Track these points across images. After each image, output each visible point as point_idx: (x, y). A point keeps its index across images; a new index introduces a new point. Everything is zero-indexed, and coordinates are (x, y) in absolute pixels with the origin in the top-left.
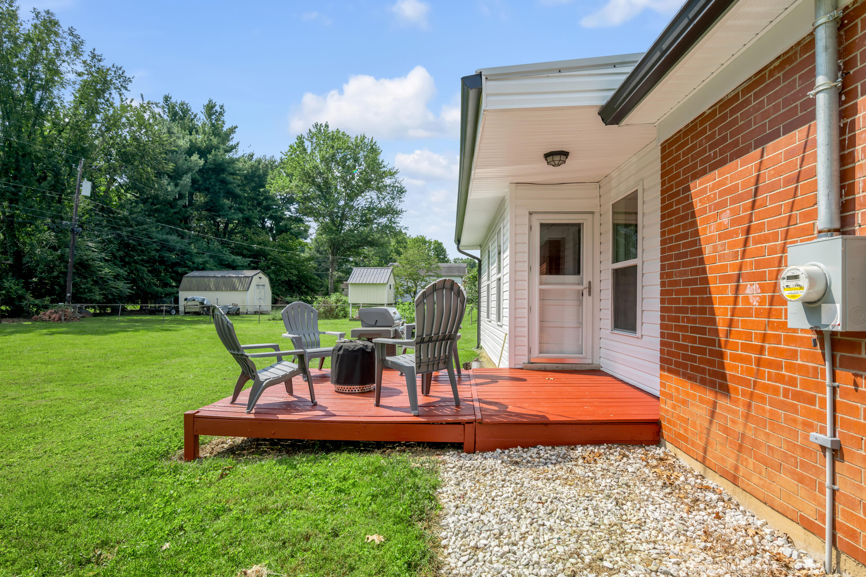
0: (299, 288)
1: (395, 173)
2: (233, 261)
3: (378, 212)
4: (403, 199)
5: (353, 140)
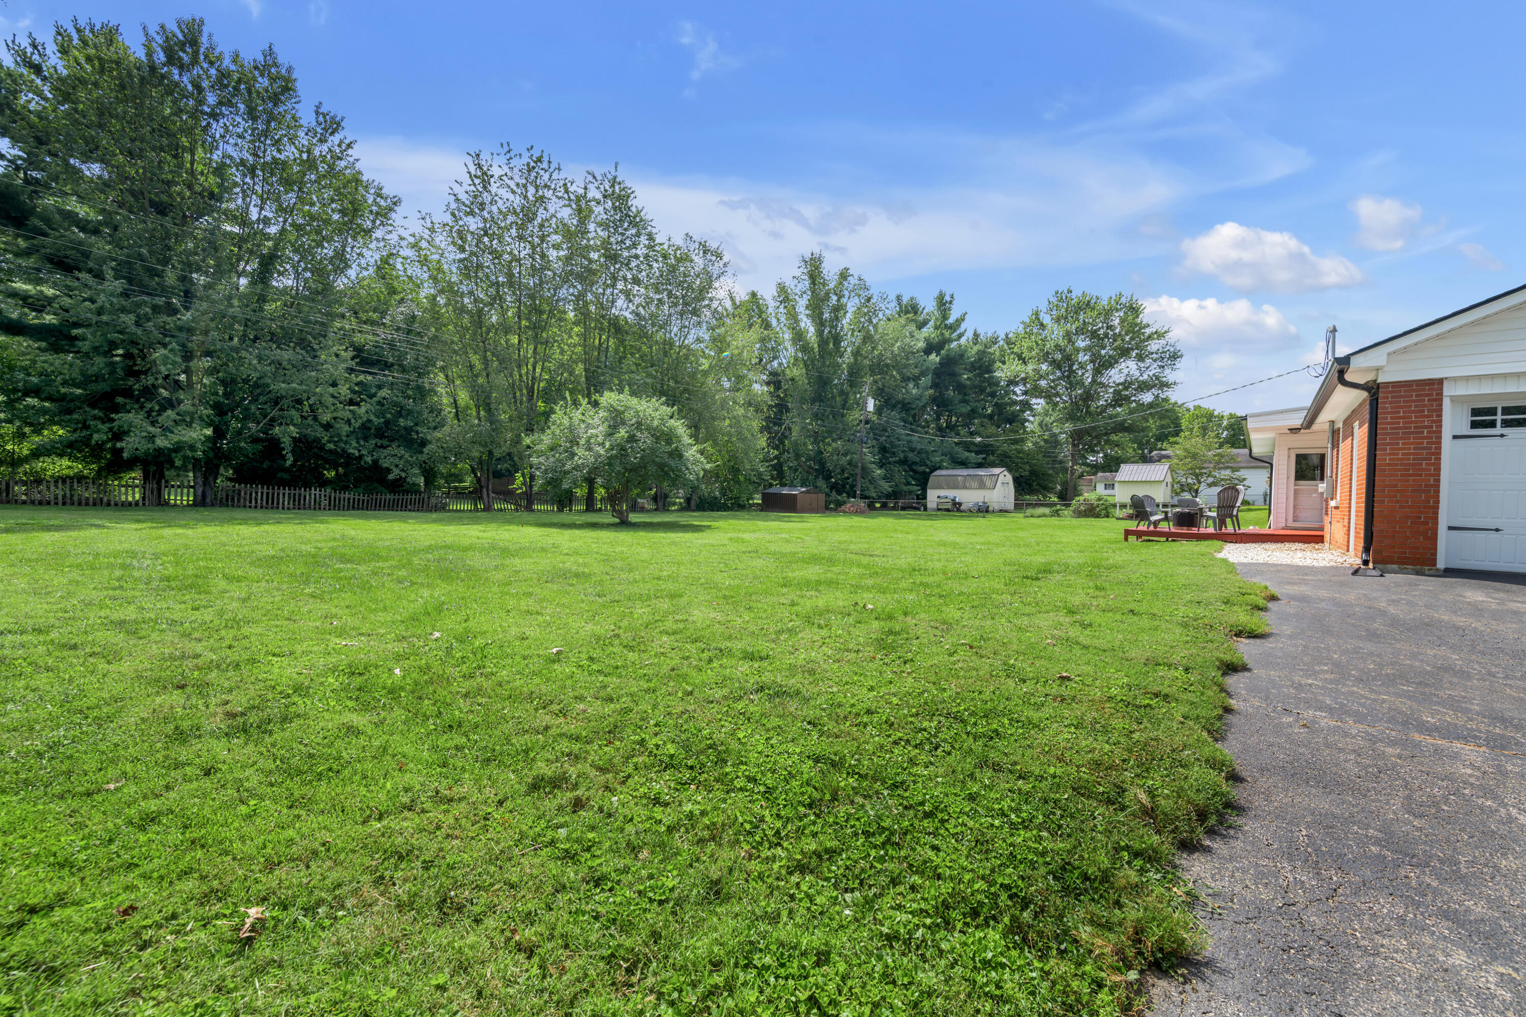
0: (1030, 485)
1: (1166, 332)
2: (967, 458)
3: (1139, 387)
4: (1178, 366)
5: (1106, 303)
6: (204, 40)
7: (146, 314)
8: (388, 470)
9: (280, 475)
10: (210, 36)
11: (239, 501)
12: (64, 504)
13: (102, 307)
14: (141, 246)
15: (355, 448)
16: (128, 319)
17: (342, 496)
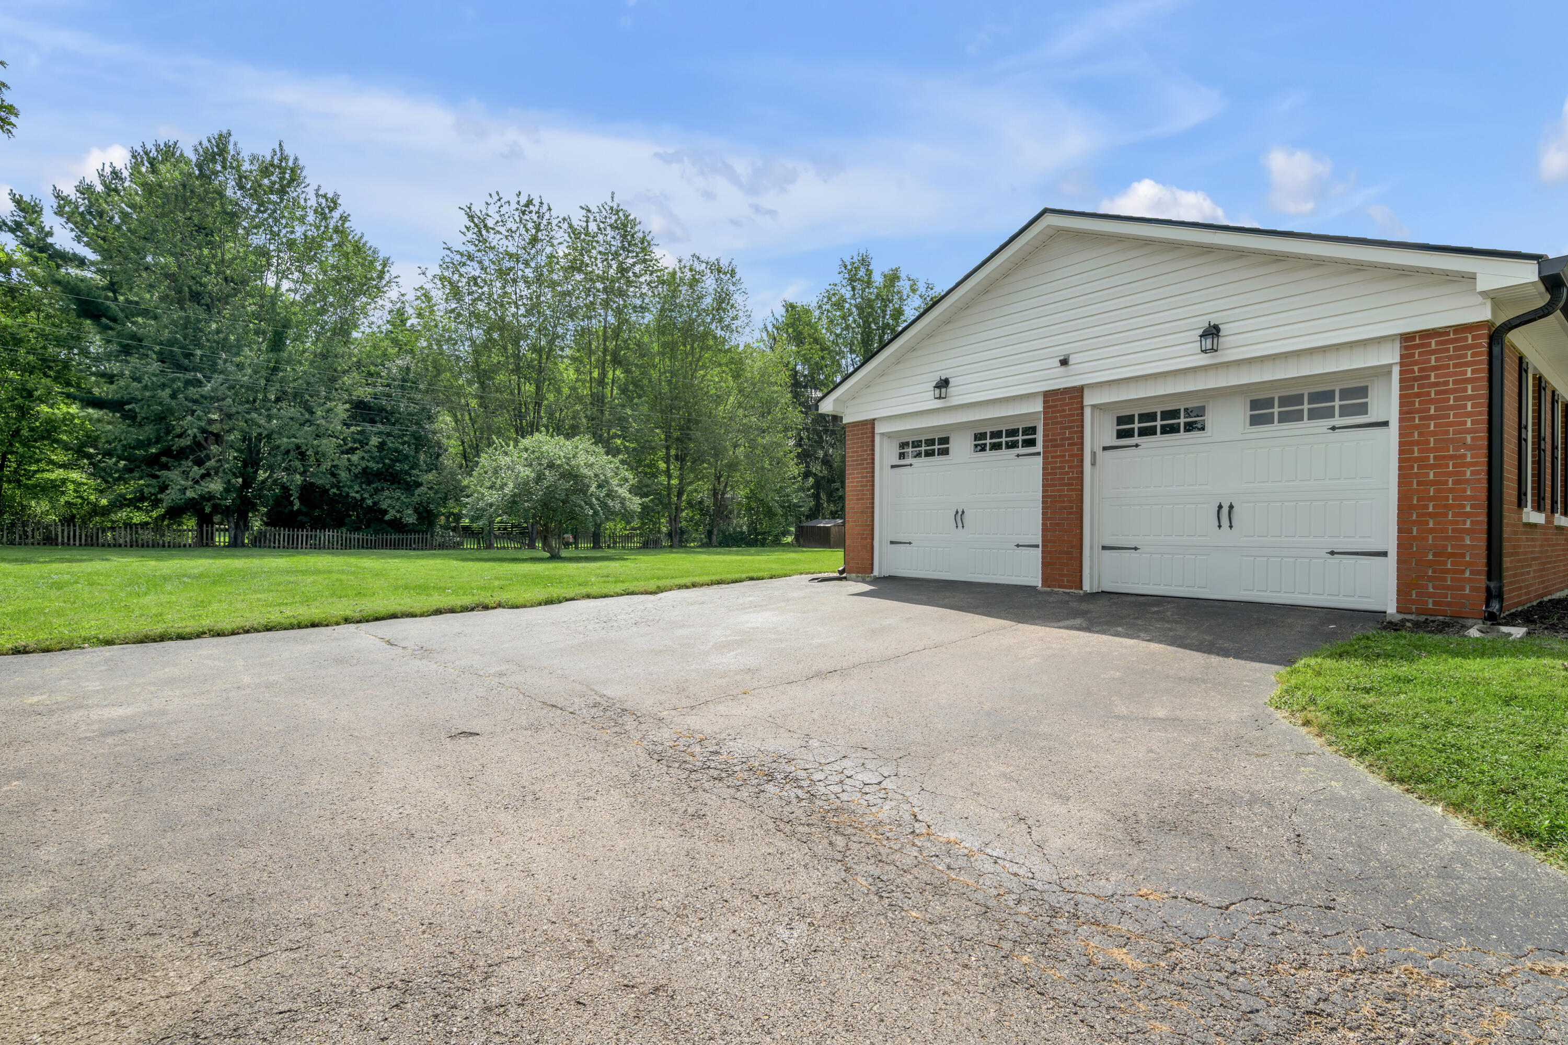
6: (231, 147)
7: (179, 388)
8: (385, 512)
9: (300, 518)
10: (235, 144)
11: (265, 542)
12: (131, 546)
13: (146, 386)
14: (176, 332)
15: (357, 492)
16: (165, 394)
17: (352, 536)
